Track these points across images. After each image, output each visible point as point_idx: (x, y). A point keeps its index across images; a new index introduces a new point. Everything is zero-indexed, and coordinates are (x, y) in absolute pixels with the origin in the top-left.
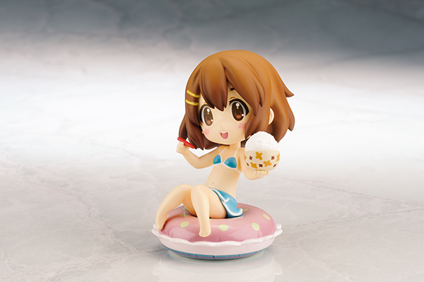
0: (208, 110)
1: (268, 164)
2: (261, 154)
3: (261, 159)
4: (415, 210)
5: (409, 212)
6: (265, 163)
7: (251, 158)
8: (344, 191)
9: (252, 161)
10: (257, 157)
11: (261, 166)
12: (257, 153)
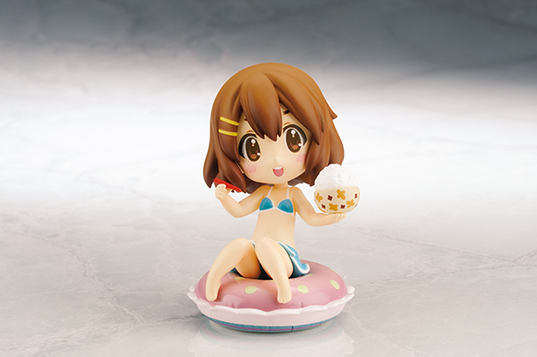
0: (253, 141)
1: (351, 203)
2: (344, 192)
3: (344, 198)
4: (501, 267)
5: (494, 268)
6: (348, 203)
7: (330, 198)
8: (412, 242)
9: (332, 202)
10: (338, 197)
11: (343, 207)
12: (338, 191)
